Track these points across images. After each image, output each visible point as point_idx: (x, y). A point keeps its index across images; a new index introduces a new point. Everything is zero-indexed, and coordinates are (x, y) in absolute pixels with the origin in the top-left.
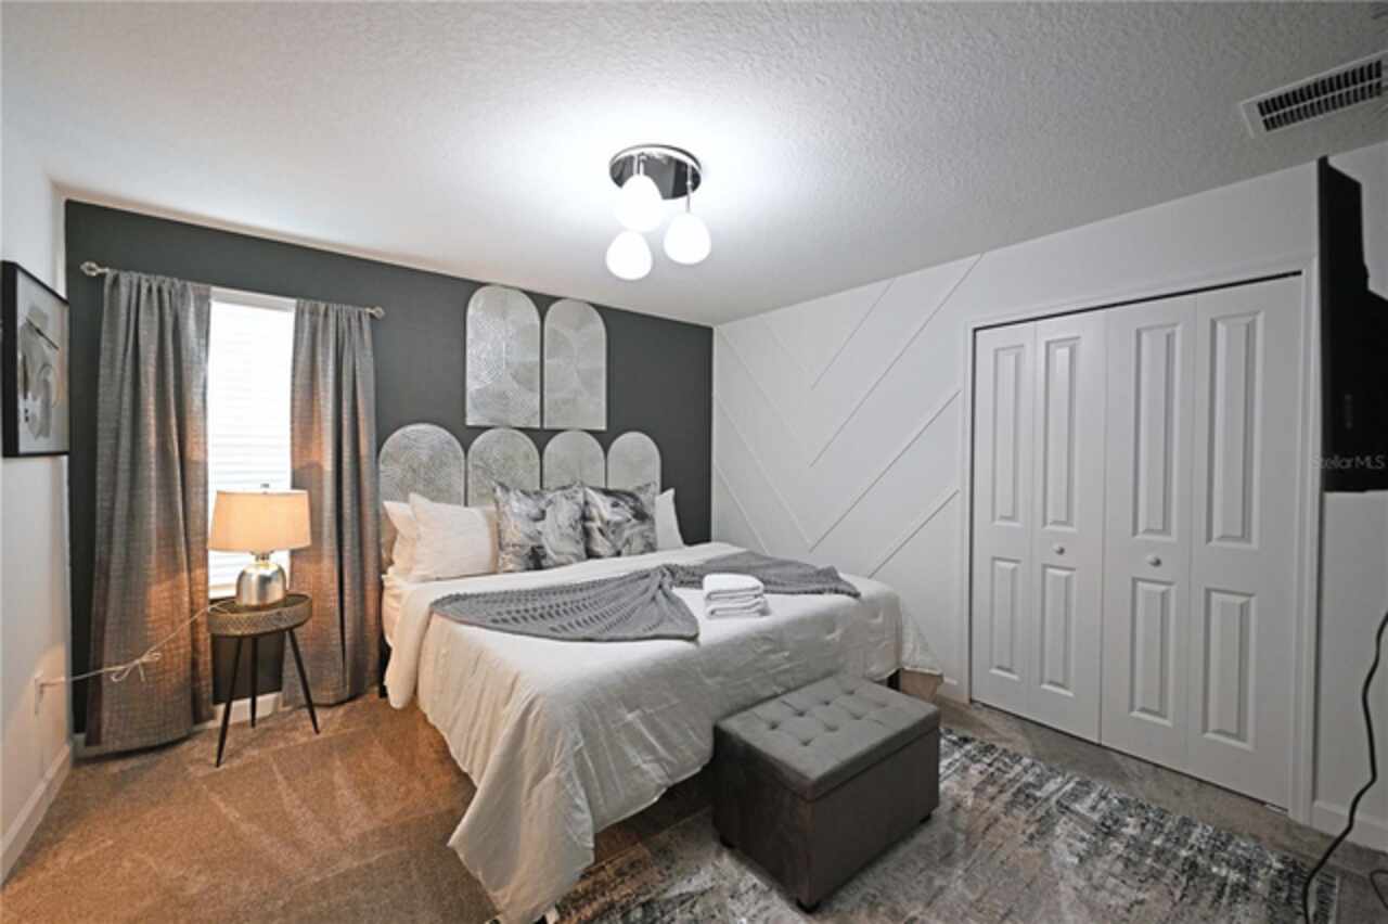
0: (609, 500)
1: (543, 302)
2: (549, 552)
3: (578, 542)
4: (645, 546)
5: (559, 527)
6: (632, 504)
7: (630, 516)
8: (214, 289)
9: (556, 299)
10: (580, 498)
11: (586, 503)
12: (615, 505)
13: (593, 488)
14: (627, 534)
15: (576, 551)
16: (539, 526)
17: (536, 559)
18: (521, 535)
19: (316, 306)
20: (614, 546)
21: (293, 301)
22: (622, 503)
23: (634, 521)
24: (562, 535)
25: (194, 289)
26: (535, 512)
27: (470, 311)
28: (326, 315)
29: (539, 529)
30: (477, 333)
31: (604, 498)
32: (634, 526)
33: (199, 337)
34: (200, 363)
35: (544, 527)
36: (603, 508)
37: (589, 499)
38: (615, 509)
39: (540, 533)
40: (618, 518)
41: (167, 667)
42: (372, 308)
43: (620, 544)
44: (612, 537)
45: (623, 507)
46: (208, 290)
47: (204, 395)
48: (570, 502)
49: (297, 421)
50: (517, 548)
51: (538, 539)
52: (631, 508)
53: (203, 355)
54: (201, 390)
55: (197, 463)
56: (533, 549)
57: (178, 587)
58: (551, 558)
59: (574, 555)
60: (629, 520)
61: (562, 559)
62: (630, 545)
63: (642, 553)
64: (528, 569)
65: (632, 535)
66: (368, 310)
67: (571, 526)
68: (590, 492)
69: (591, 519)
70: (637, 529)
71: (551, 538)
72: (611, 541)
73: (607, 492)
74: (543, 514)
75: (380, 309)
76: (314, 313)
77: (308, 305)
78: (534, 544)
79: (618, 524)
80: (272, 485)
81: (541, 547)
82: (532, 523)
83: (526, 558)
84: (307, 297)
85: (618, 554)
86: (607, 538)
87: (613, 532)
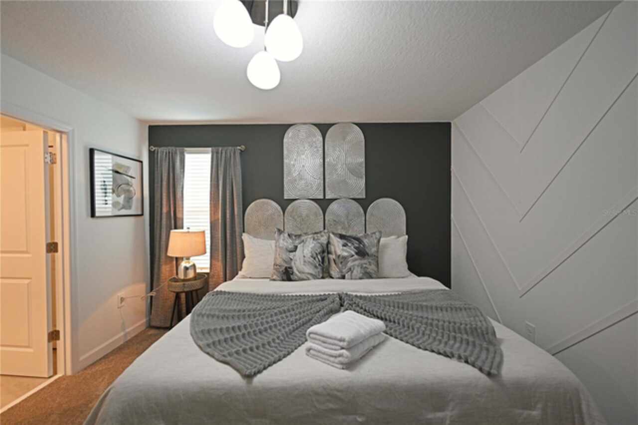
0: (341, 242)
1: (324, 128)
2: (295, 270)
3: (316, 267)
4: (363, 274)
5: (304, 257)
6: (357, 245)
7: (353, 253)
8: (186, 149)
9: (331, 125)
10: (324, 240)
11: (328, 243)
12: (345, 245)
13: (333, 233)
14: (350, 264)
15: (314, 273)
16: (291, 255)
17: (287, 275)
18: (281, 260)
19: (218, 150)
20: (341, 272)
21: (210, 149)
22: (349, 244)
23: (356, 256)
24: (305, 262)
25: (179, 150)
26: (291, 247)
27: (285, 140)
28: (222, 153)
29: (291, 257)
30: (288, 150)
31: (339, 240)
32: (356, 260)
33: (181, 169)
34: (180, 179)
35: (294, 256)
36: (337, 246)
37: (331, 241)
38: (345, 248)
39: (291, 259)
40: (345, 254)
41: (168, 298)
42: (240, 146)
43: (344, 271)
44: (340, 266)
45: (350, 247)
46: (183, 150)
47: (182, 191)
48: (315, 242)
49: (212, 200)
50: (278, 267)
51: (290, 263)
52: (356, 248)
53: (182, 176)
54: (181, 190)
55: (179, 218)
56: (286, 268)
57: (172, 267)
58: (296, 275)
59: (311, 274)
60: (353, 256)
61: (303, 276)
62: (352, 272)
63: (361, 278)
64: (283, 280)
65: (353, 266)
66: (239, 148)
67: (312, 257)
68: (332, 235)
69: (329, 253)
70: (357, 263)
71: (298, 263)
72: (339, 269)
73: (342, 237)
74: (296, 247)
75: (243, 147)
76: (217, 153)
77: (215, 149)
78: (286, 265)
79: (345, 258)
80: (191, 228)
81: (291, 268)
82: (288, 253)
83: (282, 273)
84: (215, 146)
85: (343, 277)
86: (338, 267)
87: (341, 263)
